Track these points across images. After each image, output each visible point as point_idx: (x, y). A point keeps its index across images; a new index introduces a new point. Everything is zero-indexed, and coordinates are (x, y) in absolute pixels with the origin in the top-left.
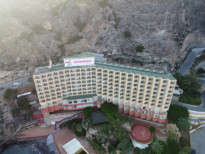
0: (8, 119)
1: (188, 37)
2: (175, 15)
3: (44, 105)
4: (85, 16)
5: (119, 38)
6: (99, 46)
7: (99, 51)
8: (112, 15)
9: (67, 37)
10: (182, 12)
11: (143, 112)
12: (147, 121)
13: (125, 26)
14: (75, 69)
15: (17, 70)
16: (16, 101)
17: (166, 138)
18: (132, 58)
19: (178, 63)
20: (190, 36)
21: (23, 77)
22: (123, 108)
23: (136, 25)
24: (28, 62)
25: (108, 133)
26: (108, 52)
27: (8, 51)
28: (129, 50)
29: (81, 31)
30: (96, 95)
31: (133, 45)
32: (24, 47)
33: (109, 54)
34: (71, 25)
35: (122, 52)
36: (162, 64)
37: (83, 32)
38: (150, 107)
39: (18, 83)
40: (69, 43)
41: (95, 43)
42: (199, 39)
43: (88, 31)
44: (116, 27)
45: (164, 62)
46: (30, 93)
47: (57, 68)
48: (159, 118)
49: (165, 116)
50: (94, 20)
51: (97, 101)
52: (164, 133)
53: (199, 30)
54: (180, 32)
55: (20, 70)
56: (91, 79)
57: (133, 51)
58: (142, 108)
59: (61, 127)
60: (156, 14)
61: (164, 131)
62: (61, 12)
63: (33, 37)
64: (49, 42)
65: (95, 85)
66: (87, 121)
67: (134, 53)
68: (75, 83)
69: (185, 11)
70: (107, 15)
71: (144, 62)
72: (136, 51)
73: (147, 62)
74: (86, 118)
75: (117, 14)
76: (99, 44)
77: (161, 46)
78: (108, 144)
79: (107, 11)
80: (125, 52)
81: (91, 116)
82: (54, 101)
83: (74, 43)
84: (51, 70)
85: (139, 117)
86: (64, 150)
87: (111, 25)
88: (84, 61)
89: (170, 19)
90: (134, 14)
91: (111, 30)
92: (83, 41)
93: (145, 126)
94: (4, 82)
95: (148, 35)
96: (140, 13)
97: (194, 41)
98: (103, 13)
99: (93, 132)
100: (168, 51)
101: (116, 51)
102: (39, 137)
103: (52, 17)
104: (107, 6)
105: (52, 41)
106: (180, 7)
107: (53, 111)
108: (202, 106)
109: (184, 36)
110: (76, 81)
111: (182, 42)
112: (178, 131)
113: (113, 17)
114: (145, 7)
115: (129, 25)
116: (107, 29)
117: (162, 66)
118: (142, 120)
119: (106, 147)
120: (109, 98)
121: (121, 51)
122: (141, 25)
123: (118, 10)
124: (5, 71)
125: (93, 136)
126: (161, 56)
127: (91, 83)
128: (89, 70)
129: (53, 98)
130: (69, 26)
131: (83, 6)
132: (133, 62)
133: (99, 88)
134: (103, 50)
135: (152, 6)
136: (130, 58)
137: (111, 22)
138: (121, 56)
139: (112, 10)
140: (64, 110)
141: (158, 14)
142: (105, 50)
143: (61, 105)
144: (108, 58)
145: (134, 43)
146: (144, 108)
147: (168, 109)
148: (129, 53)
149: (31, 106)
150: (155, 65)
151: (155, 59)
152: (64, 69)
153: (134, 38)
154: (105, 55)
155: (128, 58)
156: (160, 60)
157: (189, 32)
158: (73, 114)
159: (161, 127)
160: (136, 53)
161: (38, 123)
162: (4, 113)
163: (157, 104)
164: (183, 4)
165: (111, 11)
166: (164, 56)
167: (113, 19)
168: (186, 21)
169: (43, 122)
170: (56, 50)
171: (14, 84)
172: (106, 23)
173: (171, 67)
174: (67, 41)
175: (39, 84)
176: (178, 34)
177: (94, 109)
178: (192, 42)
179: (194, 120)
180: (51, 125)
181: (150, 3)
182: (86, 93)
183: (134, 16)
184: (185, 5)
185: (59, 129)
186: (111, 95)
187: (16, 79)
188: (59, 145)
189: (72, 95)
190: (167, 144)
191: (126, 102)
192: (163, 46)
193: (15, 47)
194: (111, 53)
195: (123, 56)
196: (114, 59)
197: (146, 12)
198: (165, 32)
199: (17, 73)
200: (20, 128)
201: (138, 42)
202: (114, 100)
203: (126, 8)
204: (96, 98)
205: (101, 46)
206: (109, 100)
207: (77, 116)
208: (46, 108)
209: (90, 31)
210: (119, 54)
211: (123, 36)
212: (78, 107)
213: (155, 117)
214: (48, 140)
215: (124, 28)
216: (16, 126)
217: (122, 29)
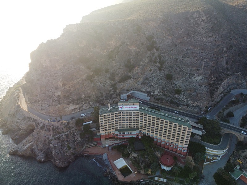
0: (78, 140)
1: (226, 80)
2: (213, 63)
3: (102, 133)
4: (134, 58)
5: (162, 80)
6: (144, 85)
7: (143, 90)
8: (158, 58)
9: (119, 77)
10: (222, 58)
11: (171, 146)
12: (173, 152)
13: (168, 69)
14: (125, 112)
15: (82, 104)
16: (82, 127)
17: (184, 165)
18: (170, 99)
19: (210, 107)
20: (230, 79)
21: (86, 109)
22: (157, 141)
23: (177, 68)
24: (90, 98)
25: (144, 157)
26: (151, 92)
27: (77, 90)
28: (169, 91)
29: (130, 71)
30: (138, 129)
31: (173, 87)
32: (88, 87)
33: (152, 94)
34: (123, 67)
35: (162, 93)
36: (194, 108)
37: (132, 73)
38: (175, 142)
39: (84, 114)
40: (120, 82)
41: (141, 83)
42: (240, 81)
43: (135, 73)
44: (160, 69)
45: (196, 106)
46: (91, 122)
47: (114, 110)
48: (181, 151)
49: (186, 150)
50: (142, 63)
51: (139, 134)
52: (183, 162)
53: (240, 73)
54: (219, 76)
55: (84, 104)
56: (136, 119)
57: (172, 93)
58: (170, 143)
59: (112, 149)
60: (196, 60)
61: (184, 160)
62: (115, 55)
63: (94, 78)
64: (105, 81)
65: (138, 122)
66: (131, 147)
67: (173, 94)
68: (124, 120)
69: (226, 55)
70: (154, 58)
71: (180, 104)
72: (174, 93)
73: (183, 104)
74: (130, 145)
75: (163, 56)
76: (145, 84)
77: (195, 91)
78: (144, 164)
79: (153, 54)
80: (166, 93)
81: (134, 144)
82: (110, 131)
83: (124, 82)
84: (110, 111)
85: (168, 149)
86: (115, 165)
87: (156, 67)
88: (132, 107)
89: (208, 67)
90: (177, 58)
91: (156, 71)
92: (131, 81)
93: (171, 155)
94: (74, 113)
95: (187, 79)
96: (182, 57)
97: (234, 83)
98: (150, 56)
99: (134, 155)
100: (200, 97)
101: (158, 92)
102: (97, 154)
103: (108, 60)
104: (154, 49)
105: (108, 81)
106: (221, 53)
107: (108, 138)
108: (219, 146)
109: (222, 80)
110: (125, 119)
111: (218, 86)
112: (192, 161)
113: (159, 59)
114: (189, 51)
115: (172, 68)
116: (152, 71)
117: (194, 109)
118: (170, 151)
119: (142, 166)
120: (147, 132)
121: (162, 91)
122: (182, 69)
123: (164, 53)
124: (75, 104)
125: (134, 157)
126: (194, 100)
127: (136, 121)
128: (135, 113)
129: (109, 129)
130: (121, 68)
131: (133, 49)
132: (171, 103)
133: (141, 125)
134: (147, 90)
135: (193, 51)
136: (169, 99)
137: (156, 65)
138: (161, 97)
139: (158, 52)
140: (115, 137)
141: (198, 61)
142: (149, 90)
143: (114, 134)
144: (151, 97)
145: (174, 85)
146: (171, 143)
147: (187, 146)
148: (169, 94)
149: (92, 131)
150: (189, 107)
151: (189, 102)
152: (119, 111)
153: (175, 80)
154: (148, 94)
155: (167, 99)
156: (193, 103)
157: (228, 75)
158: (121, 141)
159: (182, 158)
160: (175, 95)
161: (97, 144)
162: (76, 135)
163: (180, 141)
164: (225, 49)
165: (157, 54)
166: (196, 101)
167: (158, 62)
168: (226, 64)
169: (100, 144)
170: (110, 89)
171: (82, 115)
172: (152, 65)
173: (202, 111)
174: (119, 80)
175: (102, 120)
176: (215, 78)
177: (136, 139)
178: (232, 83)
179: (210, 156)
180: (105, 147)
181: (193, 48)
182: (131, 127)
183: (177, 59)
184: (227, 49)
185: (111, 150)
186: (149, 131)
187: (81, 111)
188: (112, 161)
189: (122, 128)
190: (184, 169)
191: (159, 137)
192: (197, 91)
193: (82, 87)
194: (154, 93)
195: (163, 97)
196: (156, 98)
197: (188, 56)
198: (202, 78)
199: (82, 106)
200: (85, 147)
201: (178, 84)
202: (151, 134)
203: (171, 51)
204: (138, 132)
205: (146, 86)
206: (147, 134)
207: (124, 142)
208: (104, 135)
209: (138, 73)
210: (160, 95)
211: (165, 78)
212: (125, 137)
213: (178, 150)
214: (103, 156)
215: (167, 70)
216: (83, 145)
217: (166, 71)
